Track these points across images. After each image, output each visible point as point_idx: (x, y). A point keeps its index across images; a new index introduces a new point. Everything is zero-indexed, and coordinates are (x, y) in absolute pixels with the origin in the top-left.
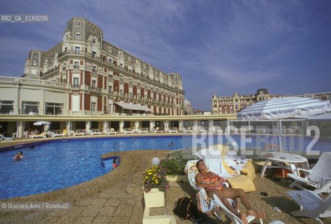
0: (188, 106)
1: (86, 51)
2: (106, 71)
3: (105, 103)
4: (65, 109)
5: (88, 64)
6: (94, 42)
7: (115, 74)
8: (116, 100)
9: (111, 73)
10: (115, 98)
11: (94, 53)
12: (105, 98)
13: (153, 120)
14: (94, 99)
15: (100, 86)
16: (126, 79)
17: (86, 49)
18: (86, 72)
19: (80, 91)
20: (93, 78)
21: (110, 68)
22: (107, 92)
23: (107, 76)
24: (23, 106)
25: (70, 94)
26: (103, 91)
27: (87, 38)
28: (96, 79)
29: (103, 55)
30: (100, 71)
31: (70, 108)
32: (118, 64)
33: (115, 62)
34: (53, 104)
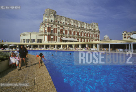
0: (107, 38)
1: (49, 20)
2: (57, 26)
3: (57, 38)
4: (43, 41)
5: (49, 24)
6: (52, 16)
7: (61, 27)
8: (62, 37)
9: (59, 27)
10: (61, 36)
11: (52, 20)
12: (57, 36)
13: (74, 44)
14: (52, 37)
15: (54, 32)
16: (66, 28)
17: (49, 19)
18: (49, 27)
19: (47, 34)
20: (52, 29)
21: (59, 25)
22: (57, 34)
23: (57, 28)
24: (32, 40)
25: (44, 36)
26: (56, 34)
27: (49, 15)
28: (53, 30)
29: (56, 20)
30: (55, 26)
31: (44, 41)
32: (62, 23)
33: (61, 22)
34: (39, 39)
